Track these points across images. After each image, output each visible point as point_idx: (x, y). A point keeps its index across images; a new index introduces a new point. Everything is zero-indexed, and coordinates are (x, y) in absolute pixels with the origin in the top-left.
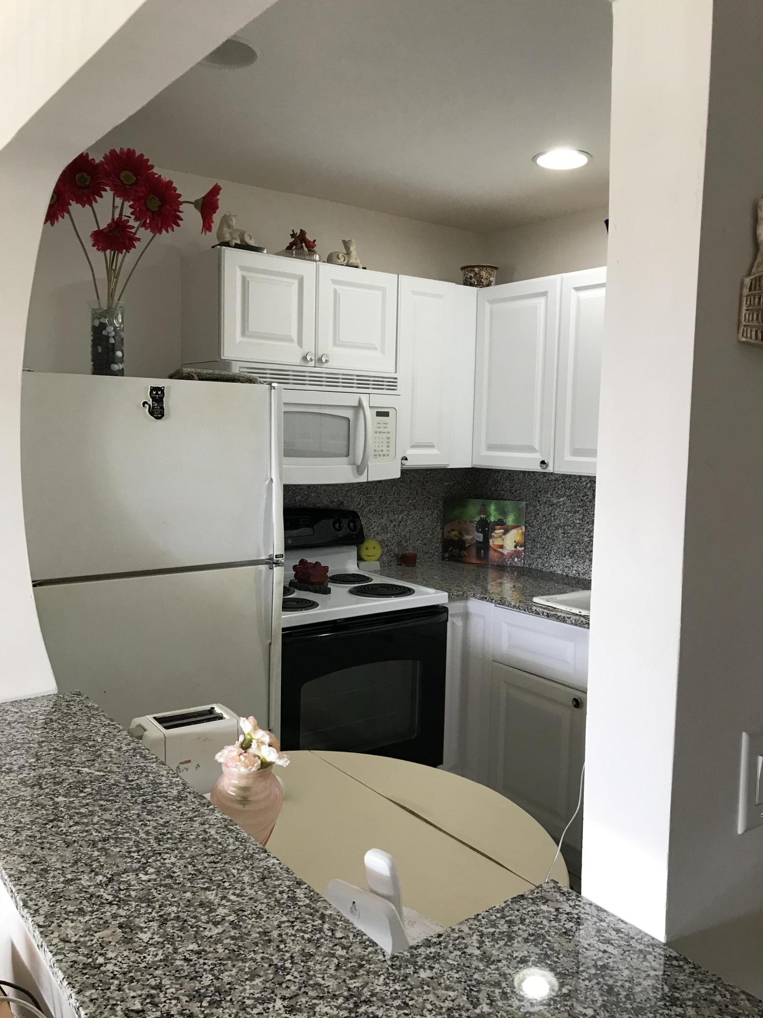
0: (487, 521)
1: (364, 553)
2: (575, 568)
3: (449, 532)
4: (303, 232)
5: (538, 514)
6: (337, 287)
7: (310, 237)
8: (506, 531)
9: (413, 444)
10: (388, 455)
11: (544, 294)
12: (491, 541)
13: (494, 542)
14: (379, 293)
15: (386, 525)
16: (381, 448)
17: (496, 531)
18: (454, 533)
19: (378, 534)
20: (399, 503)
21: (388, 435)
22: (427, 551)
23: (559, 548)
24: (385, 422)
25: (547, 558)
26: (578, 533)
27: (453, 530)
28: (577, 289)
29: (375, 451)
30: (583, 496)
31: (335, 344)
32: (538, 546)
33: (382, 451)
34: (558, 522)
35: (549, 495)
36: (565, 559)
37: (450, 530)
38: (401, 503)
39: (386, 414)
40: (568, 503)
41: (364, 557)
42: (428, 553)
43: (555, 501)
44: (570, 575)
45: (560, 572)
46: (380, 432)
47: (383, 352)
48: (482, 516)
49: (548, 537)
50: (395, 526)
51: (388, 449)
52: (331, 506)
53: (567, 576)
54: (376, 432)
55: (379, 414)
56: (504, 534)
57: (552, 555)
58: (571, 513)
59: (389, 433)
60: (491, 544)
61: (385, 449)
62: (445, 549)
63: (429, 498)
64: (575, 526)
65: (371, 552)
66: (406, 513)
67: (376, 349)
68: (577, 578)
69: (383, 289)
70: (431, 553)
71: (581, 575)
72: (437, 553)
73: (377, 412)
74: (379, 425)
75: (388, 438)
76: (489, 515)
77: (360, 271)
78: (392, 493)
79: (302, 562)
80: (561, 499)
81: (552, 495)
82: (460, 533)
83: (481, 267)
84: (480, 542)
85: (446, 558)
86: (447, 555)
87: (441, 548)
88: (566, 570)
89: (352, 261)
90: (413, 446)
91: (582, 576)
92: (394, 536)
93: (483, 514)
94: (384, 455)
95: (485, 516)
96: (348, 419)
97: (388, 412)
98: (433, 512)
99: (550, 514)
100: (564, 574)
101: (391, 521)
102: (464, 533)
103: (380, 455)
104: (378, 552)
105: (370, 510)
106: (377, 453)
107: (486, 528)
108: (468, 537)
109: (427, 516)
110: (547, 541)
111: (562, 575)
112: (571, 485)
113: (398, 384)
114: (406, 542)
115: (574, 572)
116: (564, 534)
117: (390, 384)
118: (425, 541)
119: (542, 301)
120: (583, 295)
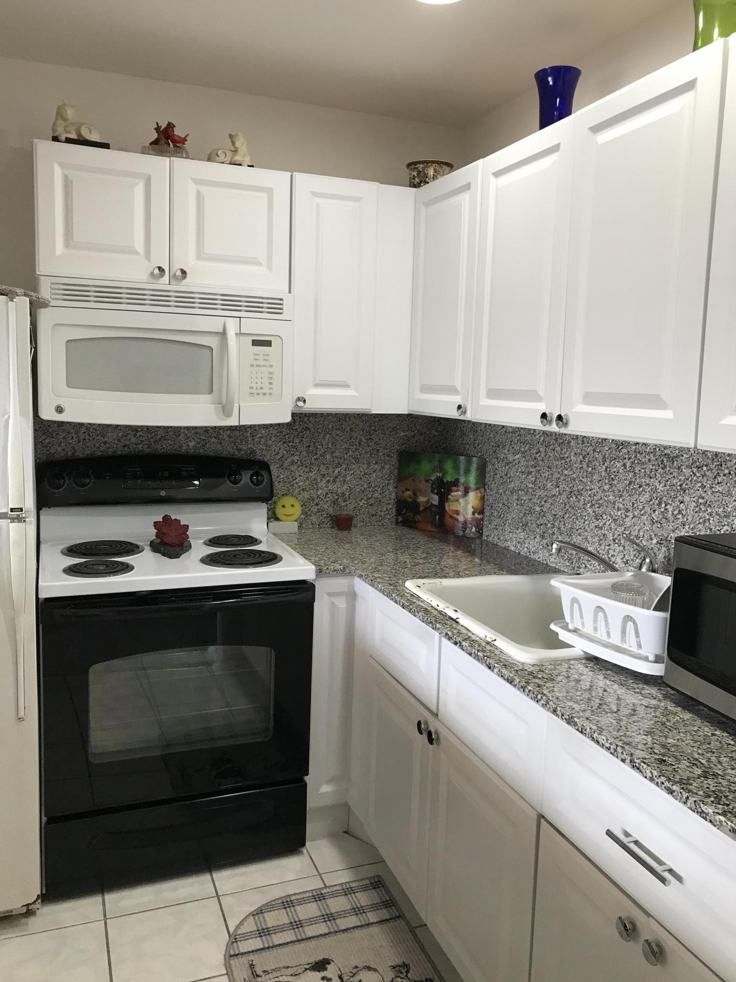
0: (443, 480)
1: (280, 511)
2: (526, 545)
3: (403, 492)
4: (170, 126)
5: (496, 474)
6: (201, 188)
7: (178, 132)
8: (465, 494)
9: (317, 382)
10: (270, 394)
11: (469, 186)
12: (446, 504)
13: (450, 507)
14: (265, 196)
15: (315, 479)
16: (259, 385)
17: (453, 494)
18: (408, 493)
19: (304, 490)
20: (334, 455)
21: (270, 370)
22: (374, 513)
23: (513, 518)
24: (265, 353)
25: (502, 530)
26: (531, 500)
27: (407, 490)
28: (496, 175)
29: (252, 388)
30: (536, 453)
31: (199, 256)
32: (495, 514)
33: (261, 388)
34: (513, 485)
35: (506, 451)
36: (518, 532)
37: (404, 490)
38: (337, 455)
39: (268, 343)
40: (523, 463)
41: (279, 516)
42: (375, 515)
43: (511, 459)
44: (522, 553)
45: (513, 549)
46: (258, 366)
47: (270, 267)
48: (438, 474)
49: (504, 504)
50: (328, 481)
51: (271, 386)
52: (238, 455)
53: (519, 553)
54: (252, 366)
55: (256, 343)
56: (462, 497)
57: (507, 527)
58: (525, 474)
59: (271, 366)
60: (447, 508)
61: (266, 386)
62: (399, 513)
63: (378, 450)
64: (528, 491)
65: (289, 510)
66: (344, 466)
67: (258, 263)
68: (527, 557)
69: (269, 191)
70: (380, 516)
71: (531, 553)
72: (388, 516)
73: (253, 341)
74: (257, 357)
75: (271, 373)
76: (445, 473)
77: (244, 169)
78: (324, 443)
79: (166, 518)
80: (517, 457)
81: (508, 451)
82: (415, 494)
83: (427, 163)
84: (436, 506)
85: (400, 522)
86: (400, 519)
87: (394, 510)
88: (519, 546)
89: (238, 158)
90: (317, 385)
91: (532, 556)
92: (327, 494)
93: (439, 472)
94: (265, 394)
95: (441, 474)
96: (211, 349)
97: (270, 342)
98: (383, 468)
99: (506, 475)
100: (517, 551)
101: (324, 476)
102: (418, 494)
103: (258, 394)
104: (297, 511)
105: (293, 461)
106: (254, 391)
107: (444, 489)
108: (422, 499)
109: (374, 471)
110: (504, 508)
111: (515, 552)
112: (526, 439)
113: (285, 307)
114: (345, 501)
115: (526, 549)
116: (518, 500)
117: (275, 306)
118: (371, 501)
119: (466, 196)
120: (501, 181)
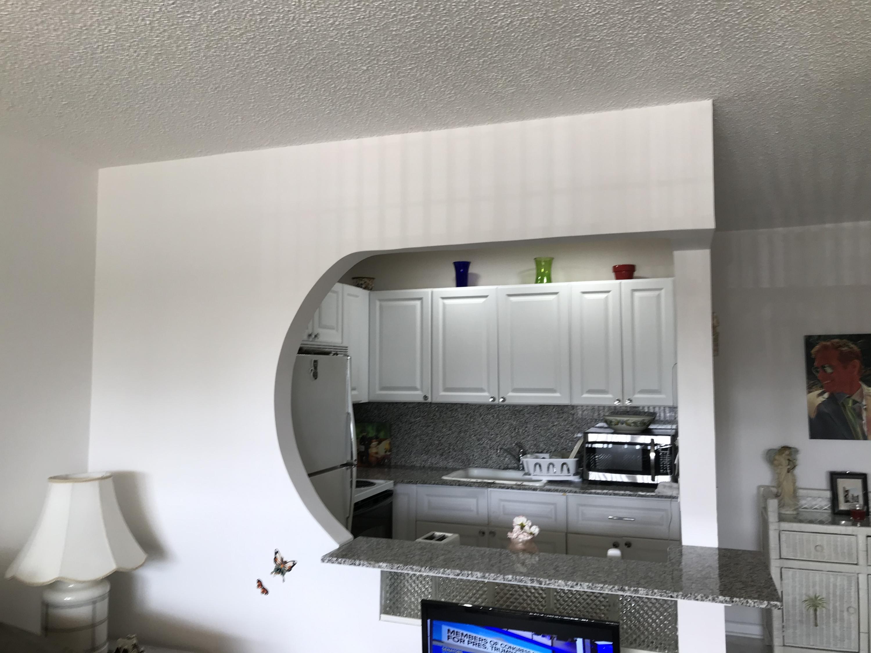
0: (367, 437)
5: (401, 430)
8: (380, 442)
11: (420, 299)
12: (370, 450)
23: (417, 450)
25: (408, 457)
28: (443, 298)
31: (319, 327)
32: (402, 450)
34: (416, 433)
35: (408, 417)
40: (423, 421)
43: (413, 421)
45: (418, 465)
47: (337, 331)
49: (409, 444)
56: (379, 444)
57: (412, 455)
60: (370, 452)
67: (334, 329)
69: (337, 293)
76: (368, 433)
80: (418, 419)
81: (411, 417)
84: (363, 452)
93: (364, 433)
95: (366, 434)
99: (410, 429)
107: (367, 442)
110: (408, 446)
116: (421, 440)
119: (418, 303)
120: (447, 302)
